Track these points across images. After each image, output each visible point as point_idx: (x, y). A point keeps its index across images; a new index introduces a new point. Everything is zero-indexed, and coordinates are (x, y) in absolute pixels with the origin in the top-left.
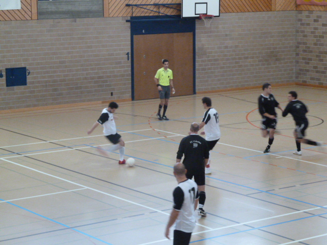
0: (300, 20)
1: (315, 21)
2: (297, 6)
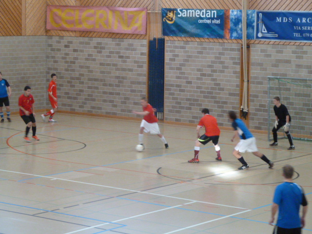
0: (50, 45)
1: (66, 46)
2: (47, 31)
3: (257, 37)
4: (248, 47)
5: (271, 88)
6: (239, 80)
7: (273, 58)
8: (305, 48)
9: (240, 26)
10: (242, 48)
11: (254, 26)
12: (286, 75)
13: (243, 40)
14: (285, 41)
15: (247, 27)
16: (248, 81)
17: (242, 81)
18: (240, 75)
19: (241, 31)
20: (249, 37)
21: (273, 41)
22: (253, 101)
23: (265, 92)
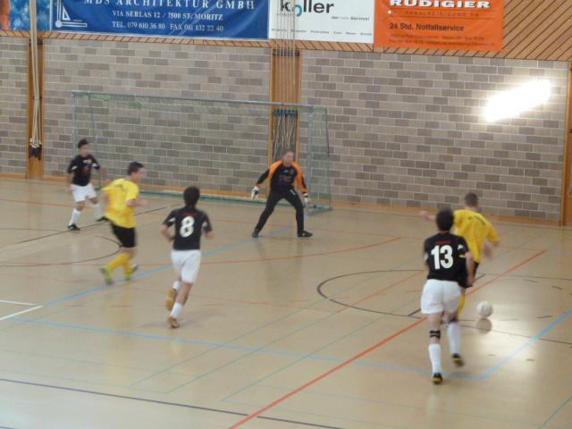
3: (55, 28)
4: (40, 43)
5: (78, 110)
6: (25, 96)
7: (80, 61)
8: (131, 46)
9: (26, 10)
10: (30, 44)
11: (49, 10)
12: (101, 88)
13: (31, 32)
14: (98, 34)
15: (38, 12)
16: (41, 98)
17: (32, 98)
18: (27, 88)
19: (29, 17)
20: (41, 27)
21: (80, 33)
22: (49, 130)
23: (69, 116)
